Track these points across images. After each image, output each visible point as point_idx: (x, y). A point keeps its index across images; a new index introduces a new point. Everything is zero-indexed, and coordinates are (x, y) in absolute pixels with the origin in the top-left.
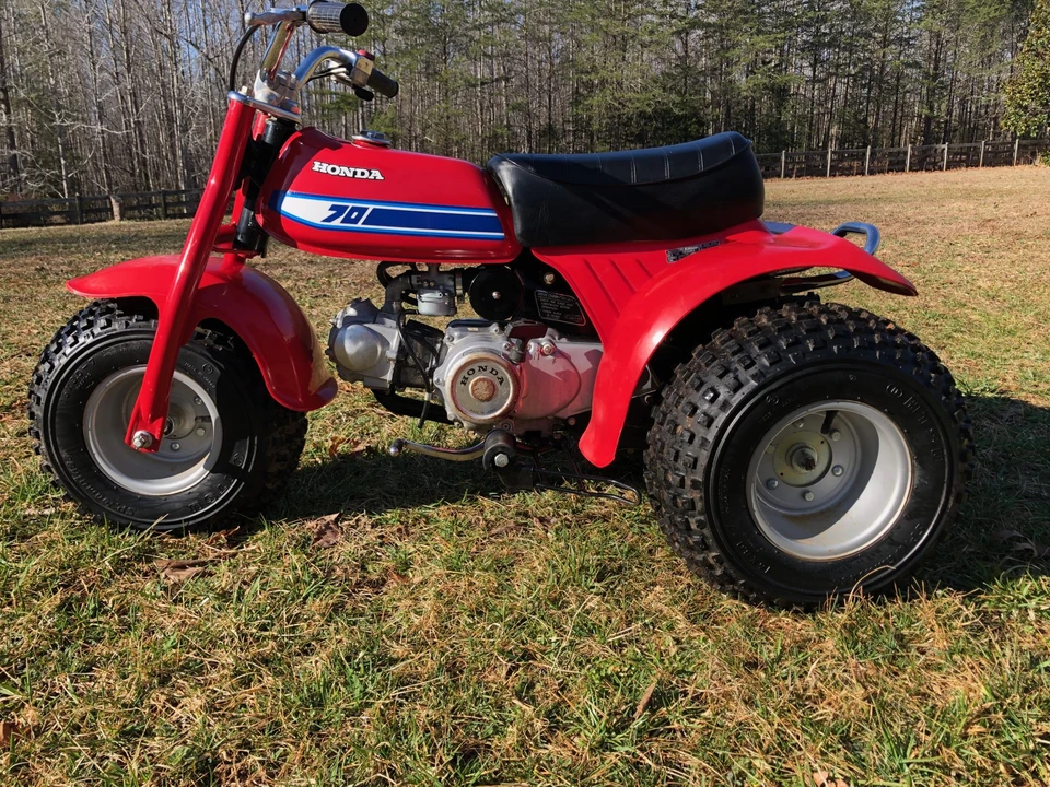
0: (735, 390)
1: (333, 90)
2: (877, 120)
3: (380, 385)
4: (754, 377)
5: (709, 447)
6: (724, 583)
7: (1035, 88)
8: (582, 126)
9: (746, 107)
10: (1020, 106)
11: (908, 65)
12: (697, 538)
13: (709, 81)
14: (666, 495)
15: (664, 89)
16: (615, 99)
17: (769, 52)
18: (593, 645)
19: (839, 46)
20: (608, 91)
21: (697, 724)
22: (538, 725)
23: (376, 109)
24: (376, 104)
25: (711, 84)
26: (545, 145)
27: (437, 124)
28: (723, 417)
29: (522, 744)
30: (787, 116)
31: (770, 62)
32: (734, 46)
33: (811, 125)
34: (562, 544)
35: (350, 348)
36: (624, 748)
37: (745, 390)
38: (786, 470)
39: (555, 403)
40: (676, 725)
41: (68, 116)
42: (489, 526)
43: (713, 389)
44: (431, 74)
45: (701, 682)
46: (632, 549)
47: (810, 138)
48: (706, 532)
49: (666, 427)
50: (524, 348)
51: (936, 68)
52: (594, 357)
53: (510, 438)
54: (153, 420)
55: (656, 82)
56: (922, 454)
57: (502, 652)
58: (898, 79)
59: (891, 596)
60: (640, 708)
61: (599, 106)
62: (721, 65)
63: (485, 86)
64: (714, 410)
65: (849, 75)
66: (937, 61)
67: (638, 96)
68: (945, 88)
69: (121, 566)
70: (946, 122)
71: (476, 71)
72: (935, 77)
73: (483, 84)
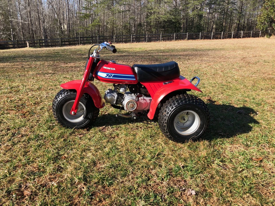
0: (172, 109)
1: (83, 12)
2: (225, 24)
3: (113, 104)
4: (175, 106)
5: (168, 117)
6: (170, 138)
7: (265, 18)
8: (149, 24)
9: (191, 20)
10: (261, 22)
11: (234, 10)
12: (166, 131)
13: (182, 13)
14: (161, 124)
15: (170, 15)
16: (157, 17)
17: (198, 5)
18: (149, 147)
19: (216, 4)
20: (156, 15)
21: (164, 158)
22: (141, 158)
23: (94, 18)
24: (94, 16)
25: (182, 14)
26: (139, 28)
27: (110, 22)
28: (170, 113)
29: (139, 160)
30: (202, 22)
31: (198, 8)
32: (189, 3)
33: (208, 25)
34: (144, 132)
35: (108, 98)
36: (153, 160)
37: (174, 108)
38: (181, 120)
39: (144, 108)
40: (161, 158)
41: (13, 18)
42: (131, 128)
43: (169, 108)
44: (109, 8)
45: (165, 153)
46: (156, 133)
47: (208, 28)
48: (167, 130)
49: (161, 114)
50: (138, 99)
51: (241, 11)
52: (150, 100)
53: (136, 114)
54: (75, 110)
55: (168, 13)
56: (201, 119)
57: (135, 148)
58: (231, 13)
59: (196, 141)
60: (156, 156)
61: (153, 19)
62: (185, 8)
63: (123, 13)
64: (169, 111)
65: (219, 12)
66: (242, 8)
67: (163, 16)
68: (243, 16)
69: (71, 134)
70: (243, 25)
71: (121, 8)
72: (241, 13)
73: (123, 12)
